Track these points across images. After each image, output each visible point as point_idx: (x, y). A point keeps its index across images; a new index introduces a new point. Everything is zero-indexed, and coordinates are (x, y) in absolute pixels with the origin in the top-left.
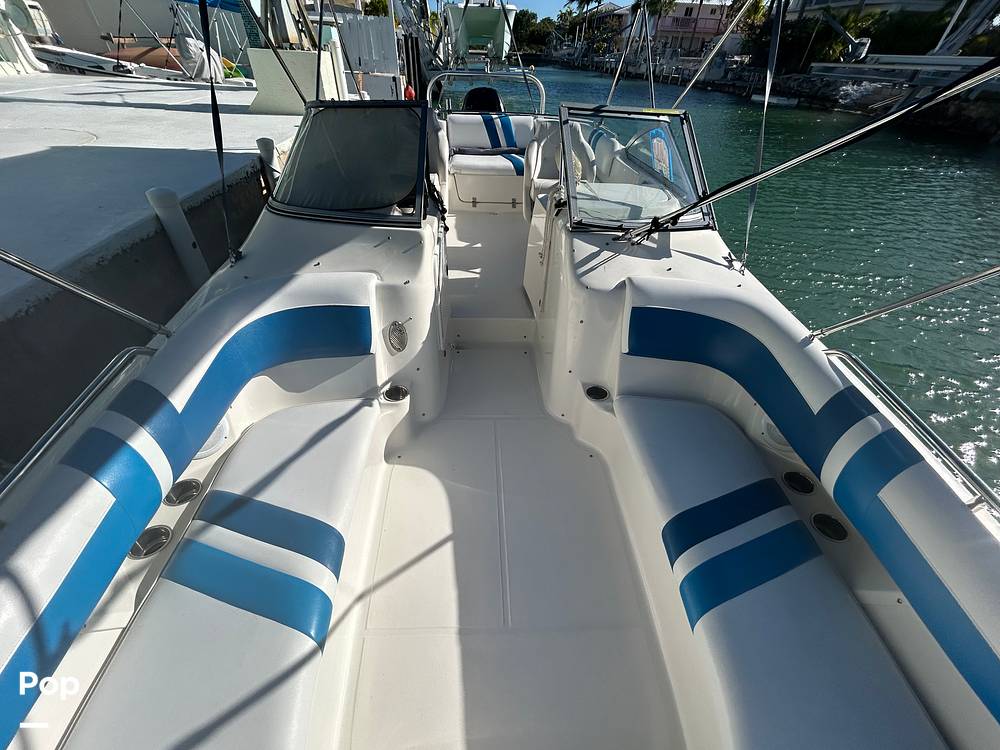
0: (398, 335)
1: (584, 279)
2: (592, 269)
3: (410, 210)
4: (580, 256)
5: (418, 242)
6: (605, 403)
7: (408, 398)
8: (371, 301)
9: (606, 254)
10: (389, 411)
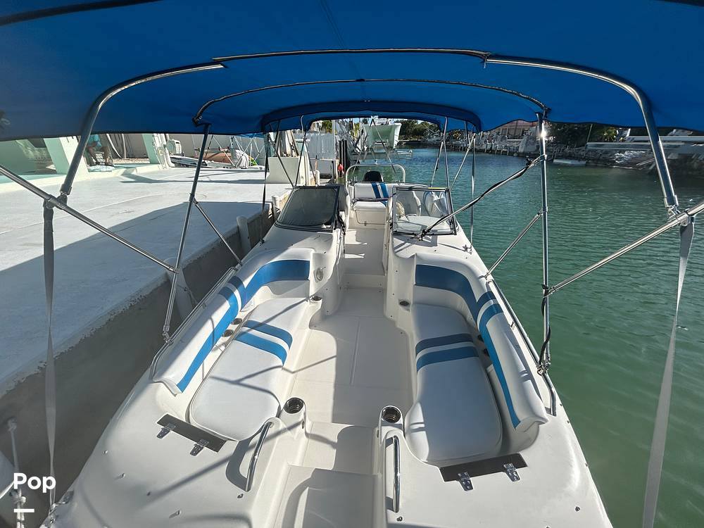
0: (320, 274)
1: (397, 254)
2: (401, 250)
3: (329, 226)
4: (396, 245)
5: (331, 237)
6: (406, 307)
7: (321, 301)
8: (311, 259)
9: (407, 244)
10: (313, 305)
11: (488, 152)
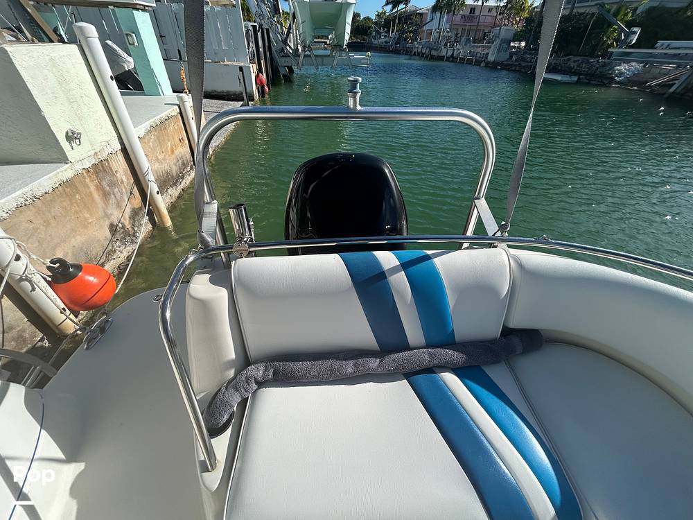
11: (448, 59)
